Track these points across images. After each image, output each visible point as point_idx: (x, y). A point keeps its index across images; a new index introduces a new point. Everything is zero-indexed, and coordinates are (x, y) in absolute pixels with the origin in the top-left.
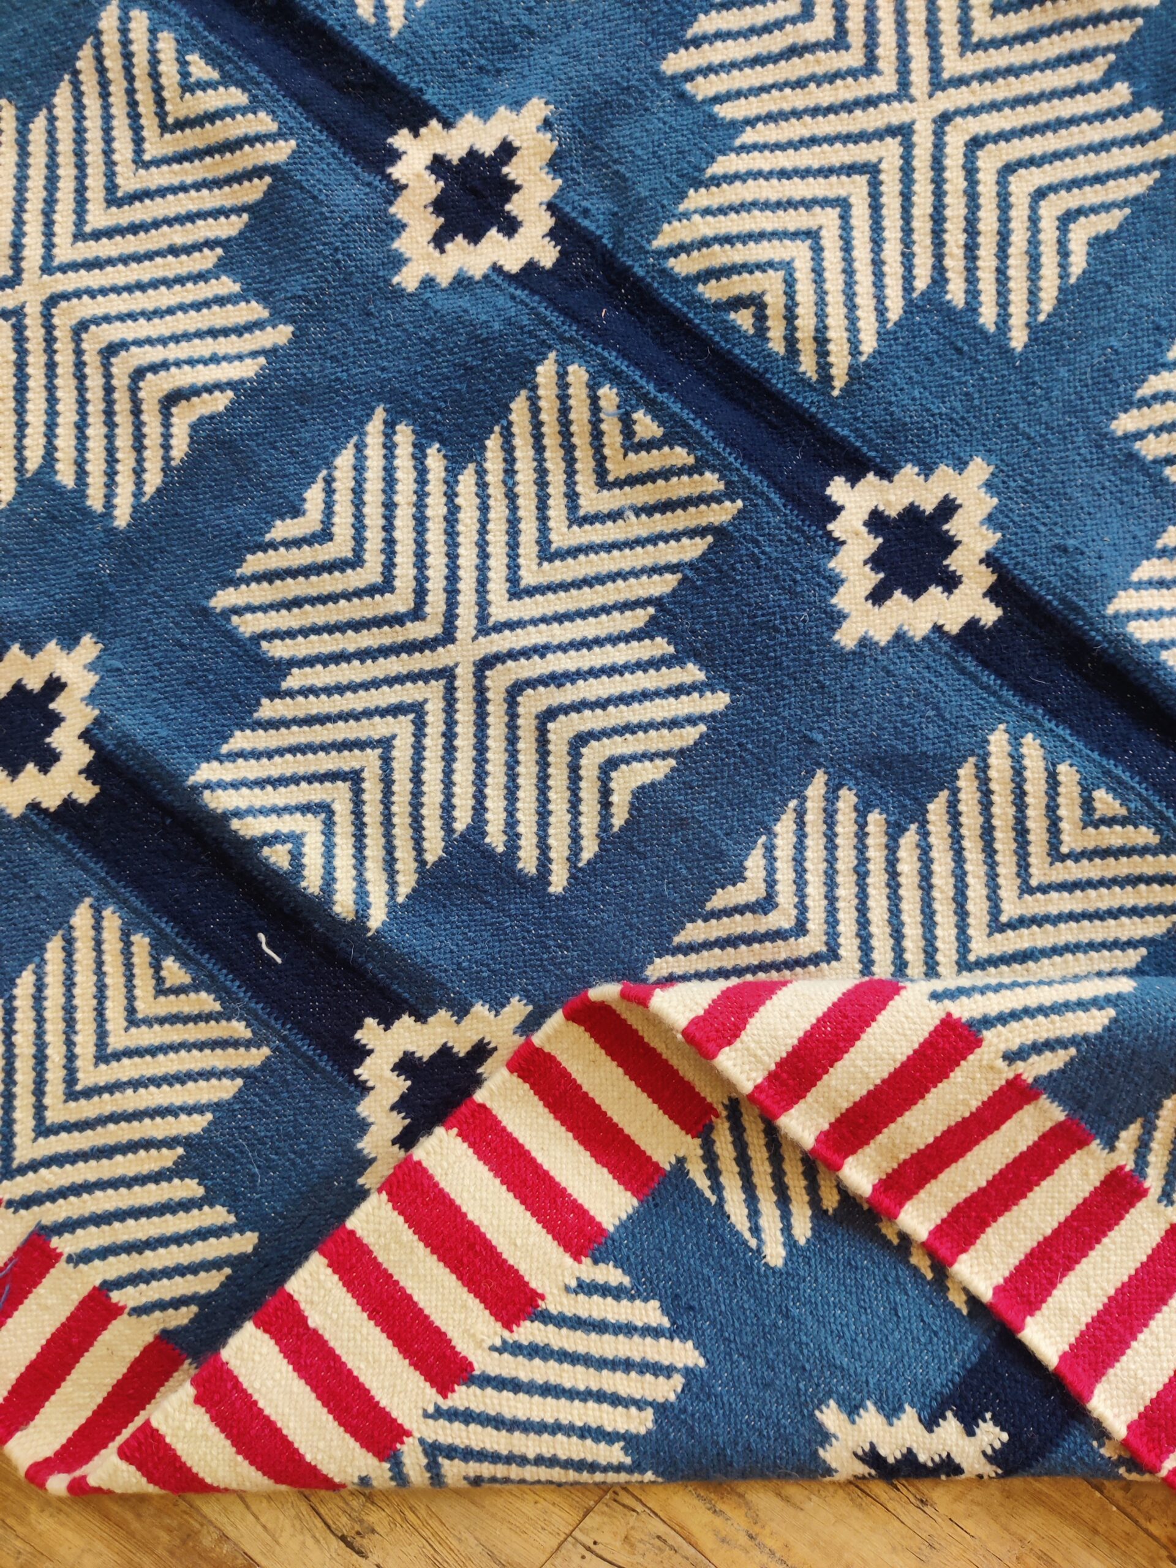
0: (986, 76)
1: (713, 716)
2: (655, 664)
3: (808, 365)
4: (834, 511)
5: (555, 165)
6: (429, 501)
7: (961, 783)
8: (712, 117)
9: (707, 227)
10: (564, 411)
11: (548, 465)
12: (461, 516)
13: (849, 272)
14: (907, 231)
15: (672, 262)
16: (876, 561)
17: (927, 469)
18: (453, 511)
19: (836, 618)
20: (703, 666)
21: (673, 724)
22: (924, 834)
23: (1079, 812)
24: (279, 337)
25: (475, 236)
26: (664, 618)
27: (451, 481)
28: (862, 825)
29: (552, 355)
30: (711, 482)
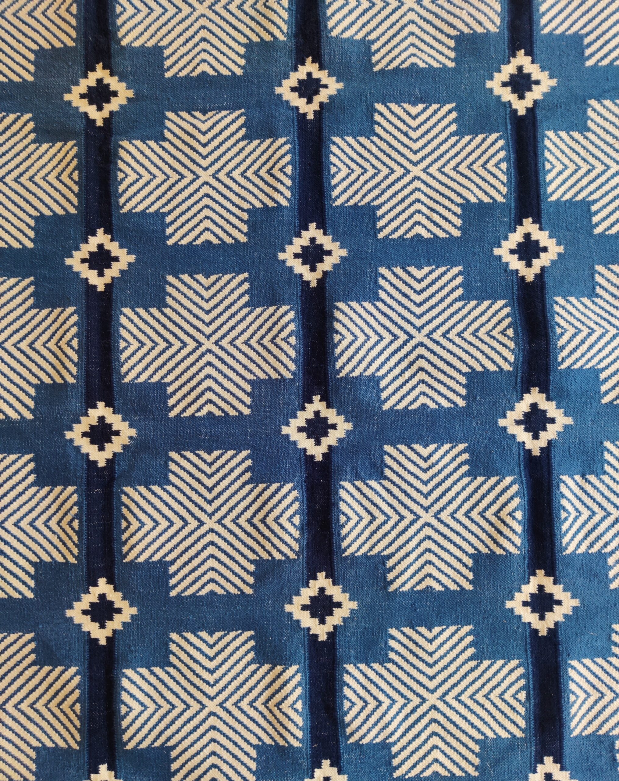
0: (231, 532)
1: (25, 597)
2: (27, 573)
3: (125, 549)
4: (95, 585)
5: (124, 447)
6: (20, 485)
7: (56, 669)
8: (167, 475)
9: (137, 497)
10: (65, 501)
11: (52, 506)
12: (23, 495)
13: (154, 540)
14: (178, 545)
15: (123, 496)
16: (92, 605)
17: (124, 598)
18: (23, 493)
19: (71, 607)
20: (36, 585)
21: (15, 589)
22: (39, 671)
23: (71, 703)
24: (29, 416)
25: (92, 442)
26: (39, 565)
27: (30, 486)
28: (29, 654)
29: (75, 487)
30: (76, 551)
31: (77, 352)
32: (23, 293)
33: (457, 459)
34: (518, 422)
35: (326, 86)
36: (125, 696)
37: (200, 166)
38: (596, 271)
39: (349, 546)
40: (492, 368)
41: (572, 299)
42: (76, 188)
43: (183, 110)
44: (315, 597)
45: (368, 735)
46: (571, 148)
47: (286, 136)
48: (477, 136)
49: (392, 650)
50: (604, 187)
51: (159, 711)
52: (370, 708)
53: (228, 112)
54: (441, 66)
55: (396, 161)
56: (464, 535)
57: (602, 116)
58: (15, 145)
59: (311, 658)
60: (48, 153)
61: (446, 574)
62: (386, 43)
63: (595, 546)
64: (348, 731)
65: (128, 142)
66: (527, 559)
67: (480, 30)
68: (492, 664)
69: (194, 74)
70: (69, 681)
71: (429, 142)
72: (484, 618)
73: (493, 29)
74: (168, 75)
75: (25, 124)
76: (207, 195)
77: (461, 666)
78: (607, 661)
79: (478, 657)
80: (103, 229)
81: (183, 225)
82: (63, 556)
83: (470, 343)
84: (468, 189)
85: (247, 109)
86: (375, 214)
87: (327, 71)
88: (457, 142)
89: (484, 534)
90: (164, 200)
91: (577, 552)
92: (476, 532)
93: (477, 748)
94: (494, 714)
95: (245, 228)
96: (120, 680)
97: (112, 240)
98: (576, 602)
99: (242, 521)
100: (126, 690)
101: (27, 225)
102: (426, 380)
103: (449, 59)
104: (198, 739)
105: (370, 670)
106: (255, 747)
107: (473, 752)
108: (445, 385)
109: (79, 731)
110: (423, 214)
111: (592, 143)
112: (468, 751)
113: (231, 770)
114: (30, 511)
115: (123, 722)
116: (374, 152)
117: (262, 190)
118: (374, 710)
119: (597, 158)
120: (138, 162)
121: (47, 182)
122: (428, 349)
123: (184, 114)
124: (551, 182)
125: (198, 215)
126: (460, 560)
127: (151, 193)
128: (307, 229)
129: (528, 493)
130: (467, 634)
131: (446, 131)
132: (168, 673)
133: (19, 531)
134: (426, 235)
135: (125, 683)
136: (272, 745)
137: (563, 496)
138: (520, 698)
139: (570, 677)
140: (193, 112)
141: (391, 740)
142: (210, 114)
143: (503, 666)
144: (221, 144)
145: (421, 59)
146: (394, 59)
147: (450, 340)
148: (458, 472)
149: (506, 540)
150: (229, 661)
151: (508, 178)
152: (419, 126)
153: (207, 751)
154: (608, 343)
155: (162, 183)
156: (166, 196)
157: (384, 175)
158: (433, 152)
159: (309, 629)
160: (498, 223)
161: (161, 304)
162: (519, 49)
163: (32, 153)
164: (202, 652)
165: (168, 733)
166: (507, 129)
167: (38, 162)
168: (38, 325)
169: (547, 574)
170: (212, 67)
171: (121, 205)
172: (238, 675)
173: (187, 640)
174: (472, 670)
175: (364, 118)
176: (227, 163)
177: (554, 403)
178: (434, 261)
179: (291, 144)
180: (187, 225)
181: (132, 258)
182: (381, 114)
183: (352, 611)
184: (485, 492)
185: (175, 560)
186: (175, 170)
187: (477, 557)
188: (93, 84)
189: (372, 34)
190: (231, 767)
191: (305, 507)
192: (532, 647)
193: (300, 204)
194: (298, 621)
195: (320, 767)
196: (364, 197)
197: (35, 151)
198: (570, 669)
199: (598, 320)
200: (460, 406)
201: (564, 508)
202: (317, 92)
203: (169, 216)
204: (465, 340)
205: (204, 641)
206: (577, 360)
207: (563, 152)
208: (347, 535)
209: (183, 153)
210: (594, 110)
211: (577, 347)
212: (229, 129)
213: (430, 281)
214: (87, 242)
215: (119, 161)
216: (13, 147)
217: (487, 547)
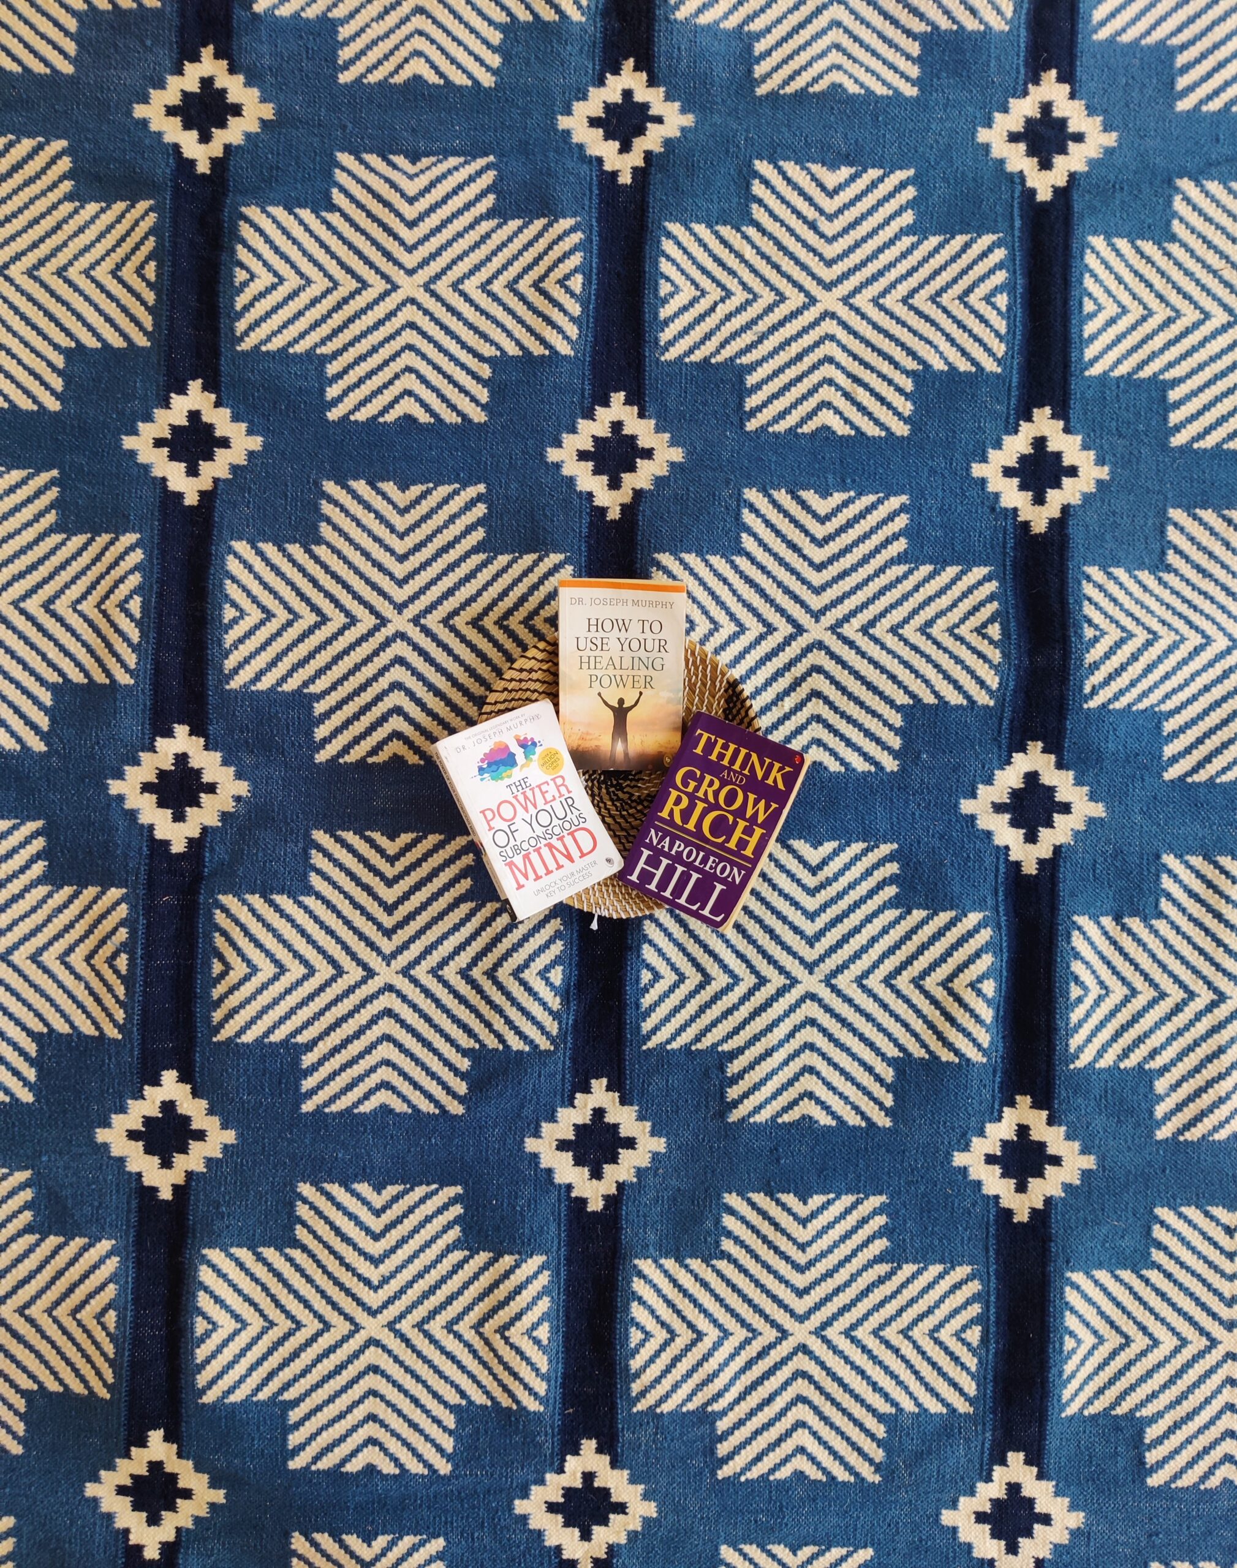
1: (17, 1100)
2: (22, 1053)
3: (217, 1016)
4: (156, 1082)
5: (225, 816)
6: (15, 881)
7: (72, 1243)
8: (305, 876)
9: (244, 916)
10: (103, 916)
11: (77, 925)
12: (21, 901)
13: (276, 1002)
14: (322, 1013)
15: (218, 911)
16: (148, 1121)
17: (211, 1112)
18: (20, 896)
19: (107, 1124)
20: (38, 1077)
22: (37, 1244)
23: (98, 1310)
24: (38, 745)
25: (161, 804)
26: (46, 1040)
27: (33, 884)
28: (20, 1211)
29: (124, 890)
30: (120, 1015)
31: (139, 624)
32: (36, 502)
33: (876, 873)
34: (998, 808)
35: (659, 120)
36: (203, 1301)
37: (401, 266)
38: (1169, 519)
39: (655, 1030)
40: (954, 698)
41: (1120, 573)
42: (150, 297)
43: (371, 152)
44: (585, 1125)
45: (674, 1396)
46: (1136, 273)
47: (574, 215)
48: (953, 237)
49: (729, 1234)
50: (1195, 355)
51: (270, 1332)
52: (680, 1343)
53: (462, 159)
54: (891, 92)
55: (789, 278)
56: (880, 1020)
57: (1201, 213)
58: (32, 201)
59: (571, 1243)
60: (97, 222)
61: (841, 1095)
62: (784, 40)
63: (1132, 1055)
64: (636, 1387)
65: (258, 210)
66: (999, 1074)
67: (971, 24)
68: (919, 1272)
69: (397, 79)
70: (95, 1267)
71: (857, 245)
72: (909, 1183)
73: (998, 24)
74: (345, 78)
75: (53, 161)
76: (412, 325)
77: (859, 1273)
78: (1141, 1277)
79: (894, 1257)
80: (200, 381)
81: (361, 382)
82: (95, 1023)
83: (915, 648)
84: (929, 342)
85: (500, 156)
86: (742, 382)
87: (662, 89)
88: (914, 247)
89: (920, 1021)
90: (325, 330)
91: (1097, 1066)
92: (903, 1016)
93: (880, 1431)
94: (917, 1368)
95: (483, 395)
96: (196, 1270)
97: (218, 404)
98: (1089, 1162)
99: (450, 972)
100: (206, 1289)
101: (50, 364)
102: (824, 716)
103: (908, 79)
104: (344, 1389)
105: (683, 1271)
106: (453, 1409)
107: (872, 1437)
108: (860, 727)
109: (111, 1363)
110: (838, 388)
111: (1179, 265)
112: (863, 1435)
113: (405, 1449)
114: (33, 933)
115: (198, 1351)
116: (747, 257)
117: (521, 321)
118: (688, 1348)
119: (1187, 296)
120: (277, 250)
121: (93, 280)
122: (832, 655)
123: (373, 159)
124: (1093, 338)
125: (392, 364)
126: (870, 1069)
127: (300, 314)
128: (606, 403)
129: (1009, 946)
130: (875, 1212)
131: (893, 223)
132: (290, 1260)
133: (10, 970)
134: (841, 429)
135: (206, 1275)
136: (486, 1407)
137: (1077, 956)
138: (969, 1340)
139: (1067, 1303)
140: (391, 157)
141: (716, 1407)
142: (425, 162)
143: (941, 1276)
144: (444, 224)
145: (851, 76)
146: (798, 73)
147: (876, 640)
148: (875, 897)
149: (960, 1035)
150: (411, 1241)
151: (1008, 325)
152: (840, 211)
153: (359, 1413)
154: (1185, 662)
155: (324, 295)
156: (329, 321)
157: (765, 305)
158: (864, 264)
159: (569, 1187)
160: (984, 413)
161: (310, 538)
162: (1046, 68)
163: (65, 221)
164: (358, 1223)
165: (286, 1374)
166: (1012, 227)
167: (76, 240)
168: (63, 566)
169: (1036, 1105)
170: (433, 66)
171: (238, 334)
172: (427, 1270)
173: (330, 1197)
174: (881, 1281)
175: (733, 188)
176: (454, 262)
177: (1071, 773)
178: (854, 481)
179: (584, 232)
180: (368, 382)
181: (256, 443)
182: (766, 183)
183: (655, 1156)
184: (925, 940)
185: (314, 1043)
186: (349, 271)
187: (903, 1064)
188: (193, 87)
189: (757, 20)
190: (406, 1444)
191: (575, 951)
192: (998, 1243)
193: (595, 353)
194: (549, 1171)
195: (576, 1452)
196: (722, 345)
197: (71, 216)
198: (1068, 1289)
199: (1168, 616)
200: (888, 770)
201: (1076, 979)
202: (641, 131)
203: (334, 363)
204: (906, 642)
205: (365, 1202)
206: (1122, 692)
207: (1120, 280)
208: (652, 1008)
209: (368, 237)
210: (1187, 200)
211: (1123, 668)
212: (461, 193)
213: (844, 522)
214: (167, 405)
215: (239, 247)
216: (26, 206)
217: (924, 1045)
